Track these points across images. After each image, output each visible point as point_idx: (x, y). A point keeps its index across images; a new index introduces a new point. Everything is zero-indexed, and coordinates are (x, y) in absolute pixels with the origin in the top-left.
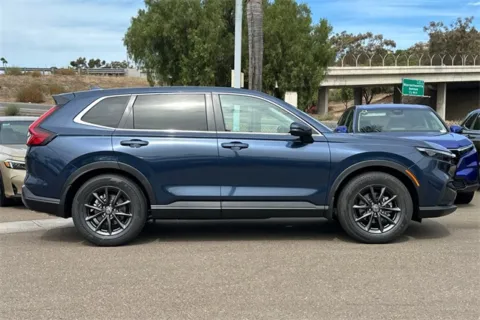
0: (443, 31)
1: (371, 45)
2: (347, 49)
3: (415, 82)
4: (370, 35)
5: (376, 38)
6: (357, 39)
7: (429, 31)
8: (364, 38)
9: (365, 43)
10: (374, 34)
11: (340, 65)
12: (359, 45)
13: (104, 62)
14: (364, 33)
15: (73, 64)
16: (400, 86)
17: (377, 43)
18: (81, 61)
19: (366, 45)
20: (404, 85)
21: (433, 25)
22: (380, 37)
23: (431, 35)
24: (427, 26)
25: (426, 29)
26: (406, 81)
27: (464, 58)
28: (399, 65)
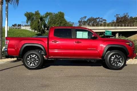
0: (120, 17)
2: (93, 22)
3: (109, 31)
4: (99, 18)
5: (101, 19)
7: (116, 17)
8: (97, 19)
9: (98, 20)
10: (100, 18)
12: (96, 21)
13: (22, 25)
15: (13, 25)
16: (104, 32)
17: (101, 20)
18: (15, 25)
20: (106, 32)
21: (117, 15)
22: (102, 18)
24: (116, 15)
25: (115, 16)
26: (106, 31)
27: (123, 25)
28: (104, 26)
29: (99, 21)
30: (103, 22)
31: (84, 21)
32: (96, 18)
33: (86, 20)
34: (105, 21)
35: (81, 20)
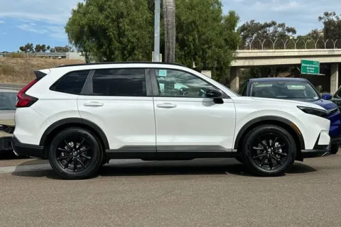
0: (335, 20)
1: (276, 32)
2: (255, 35)
3: (312, 63)
4: (274, 23)
5: (279, 26)
6: (263, 27)
7: (323, 21)
8: (269, 26)
11: (249, 49)
12: (265, 32)
13: (48, 48)
14: (269, 22)
16: (299, 65)
17: (280, 30)
19: (271, 31)
20: (303, 65)
21: (327, 14)
22: (282, 25)
23: (325, 23)
24: (322, 16)
25: (320, 18)
26: (303, 62)
28: (297, 48)
29: (273, 35)
32: (266, 24)
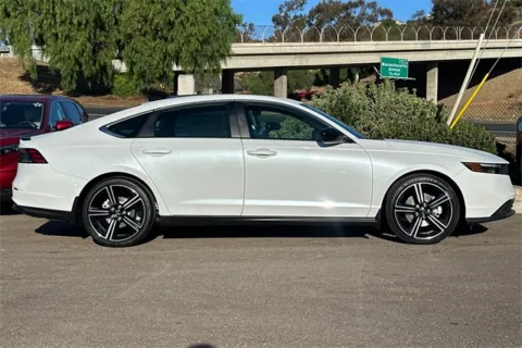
1: (363, 14)
3: (397, 61)
4: (361, 2)
5: (369, 6)
6: (346, 7)
8: (356, 5)
9: (356, 12)
12: (349, 15)
16: (378, 65)
17: (369, 11)
19: (356, 15)
20: (383, 64)
22: (373, 5)
26: (384, 60)
27: (459, 31)
28: (374, 40)
29: (360, 19)
30: (380, 18)
31: (295, 17)
32: (350, 3)
33: (306, 11)
34: (386, 17)
35: (283, 14)
